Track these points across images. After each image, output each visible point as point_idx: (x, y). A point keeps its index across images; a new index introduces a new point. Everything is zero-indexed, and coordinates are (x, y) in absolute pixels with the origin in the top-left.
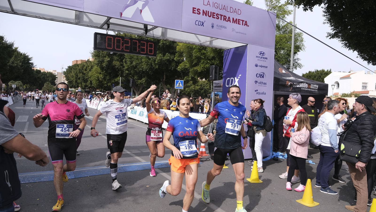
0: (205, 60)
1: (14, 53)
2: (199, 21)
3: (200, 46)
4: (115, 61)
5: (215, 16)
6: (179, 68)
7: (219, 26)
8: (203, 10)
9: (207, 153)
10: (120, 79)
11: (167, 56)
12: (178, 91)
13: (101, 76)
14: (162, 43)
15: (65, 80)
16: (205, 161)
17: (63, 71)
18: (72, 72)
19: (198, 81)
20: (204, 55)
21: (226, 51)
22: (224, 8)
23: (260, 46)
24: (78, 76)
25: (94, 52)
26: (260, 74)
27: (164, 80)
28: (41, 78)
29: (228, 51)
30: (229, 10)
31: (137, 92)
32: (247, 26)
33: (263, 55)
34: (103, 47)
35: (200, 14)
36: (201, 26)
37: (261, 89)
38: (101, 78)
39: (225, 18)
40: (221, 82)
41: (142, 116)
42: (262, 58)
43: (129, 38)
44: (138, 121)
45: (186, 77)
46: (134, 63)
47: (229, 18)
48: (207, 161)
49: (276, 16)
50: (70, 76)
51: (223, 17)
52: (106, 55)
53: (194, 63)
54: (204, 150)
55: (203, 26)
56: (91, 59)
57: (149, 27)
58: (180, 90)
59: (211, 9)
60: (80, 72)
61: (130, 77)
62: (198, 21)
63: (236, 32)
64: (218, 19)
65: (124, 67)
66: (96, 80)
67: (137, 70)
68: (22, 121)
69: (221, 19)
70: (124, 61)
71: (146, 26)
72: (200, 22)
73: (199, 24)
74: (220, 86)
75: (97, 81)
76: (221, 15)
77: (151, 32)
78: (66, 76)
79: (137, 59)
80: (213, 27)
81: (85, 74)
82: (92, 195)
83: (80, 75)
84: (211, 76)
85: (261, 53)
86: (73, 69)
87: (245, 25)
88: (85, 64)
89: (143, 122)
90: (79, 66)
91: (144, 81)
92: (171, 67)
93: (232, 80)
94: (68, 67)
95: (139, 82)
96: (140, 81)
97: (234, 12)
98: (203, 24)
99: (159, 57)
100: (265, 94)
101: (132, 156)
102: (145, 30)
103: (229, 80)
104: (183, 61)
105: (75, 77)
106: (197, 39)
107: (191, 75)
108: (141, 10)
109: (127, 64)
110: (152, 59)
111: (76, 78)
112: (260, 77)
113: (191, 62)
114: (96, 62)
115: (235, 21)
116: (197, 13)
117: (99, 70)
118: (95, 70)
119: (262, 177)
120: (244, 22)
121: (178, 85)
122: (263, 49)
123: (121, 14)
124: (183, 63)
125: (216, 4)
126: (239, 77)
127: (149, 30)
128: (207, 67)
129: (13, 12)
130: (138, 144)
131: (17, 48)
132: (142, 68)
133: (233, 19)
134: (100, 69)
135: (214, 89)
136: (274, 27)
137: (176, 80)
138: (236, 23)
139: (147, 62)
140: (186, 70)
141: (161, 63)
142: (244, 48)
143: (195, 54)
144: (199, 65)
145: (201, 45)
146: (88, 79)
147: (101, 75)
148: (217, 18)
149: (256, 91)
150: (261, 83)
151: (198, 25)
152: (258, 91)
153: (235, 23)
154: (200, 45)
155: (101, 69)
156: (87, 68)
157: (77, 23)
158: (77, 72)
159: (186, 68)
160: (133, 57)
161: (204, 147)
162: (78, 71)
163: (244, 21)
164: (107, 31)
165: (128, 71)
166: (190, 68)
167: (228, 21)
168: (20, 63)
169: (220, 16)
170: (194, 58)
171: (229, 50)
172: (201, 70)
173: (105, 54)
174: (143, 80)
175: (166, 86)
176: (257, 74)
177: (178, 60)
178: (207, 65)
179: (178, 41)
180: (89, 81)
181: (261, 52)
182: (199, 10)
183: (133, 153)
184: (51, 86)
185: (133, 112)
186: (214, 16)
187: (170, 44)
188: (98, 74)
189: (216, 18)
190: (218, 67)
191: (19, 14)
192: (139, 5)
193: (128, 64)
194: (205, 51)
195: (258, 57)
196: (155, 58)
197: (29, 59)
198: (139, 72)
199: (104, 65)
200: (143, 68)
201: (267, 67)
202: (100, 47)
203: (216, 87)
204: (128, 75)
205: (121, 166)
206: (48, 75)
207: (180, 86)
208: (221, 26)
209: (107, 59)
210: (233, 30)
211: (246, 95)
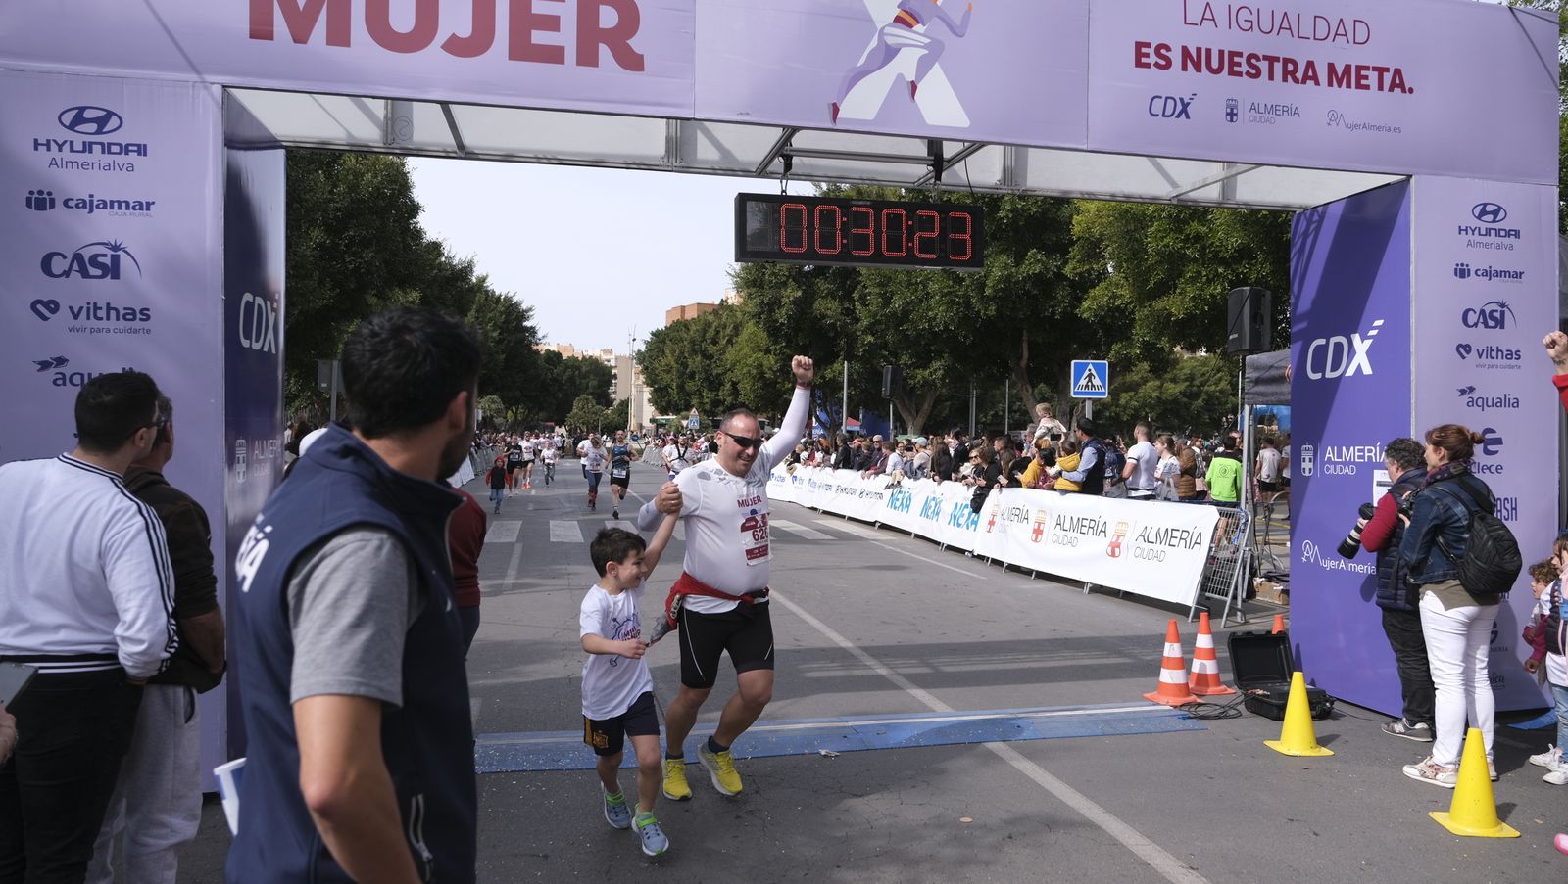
0: (1203, 265)
1: (475, 296)
2: (1167, 98)
3: (1176, 206)
4: (823, 297)
5: (1239, 64)
6: (1087, 308)
7: (1262, 110)
8: (1185, 50)
9: (1224, 683)
10: (844, 369)
11: (1034, 262)
12: (1084, 408)
13: (770, 361)
14: (1011, 211)
15: (644, 383)
16: (1218, 717)
17: (636, 350)
18: (667, 352)
19: (1176, 362)
20: (1196, 242)
21: (1303, 217)
22: (1285, 24)
23: (1479, 179)
24: (687, 366)
25: (743, 269)
26: (1482, 312)
27: (1024, 363)
28: (563, 381)
29: (1312, 215)
30: (1306, 31)
31: (910, 418)
32: (1404, 91)
33: (1495, 217)
34: (769, 247)
35: (1168, 64)
36: (1178, 116)
37: (1493, 380)
38: (770, 369)
39: (1290, 67)
40: (1282, 359)
41: (935, 519)
42: (1493, 232)
43: (869, 203)
44: (918, 536)
45: (1120, 345)
46: (897, 303)
47: (1310, 64)
48: (1226, 717)
49: (1557, 28)
50: (660, 368)
51: (1278, 67)
52: (788, 277)
53: (1152, 283)
54: (1211, 667)
55: (1188, 117)
56: (734, 298)
57: (949, 150)
58: (1094, 401)
59: (1218, 39)
60: (694, 352)
61: (884, 357)
62: (1161, 97)
63: (1347, 126)
64: (1258, 75)
65: (857, 320)
66: (753, 378)
67: (907, 329)
68: (501, 541)
69: (1271, 77)
70: (856, 295)
71: (934, 145)
72: (1171, 103)
73: (1166, 114)
74: (1280, 379)
75: (758, 381)
76: (1272, 60)
77: (959, 167)
78: (646, 368)
79: (909, 284)
80: (1232, 115)
81: (711, 357)
82: (737, 837)
83: (695, 362)
84: (1236, 336)
85: (1483, 213)
86: (671, 340)
87: (1391, 89)
88: (711, 318)
89: (938, 544)
90: (688, 329)
91: (940, 373)
92: (1053, 307)
93: (1338, 346)
94: (652, 334)
95: (920, 376)
96: (922, 374)
97: (1336, 34)
98: (1184, 111)
99: (998, 267)
100: (1517, 404)
101: (894, 687)
102: (932, 162)
103: (1321, 351)
104: (1103, 275)
105: (678, 371)
106: (1160, 176)
107: (1140, 333)
108: (913, 82)
109: (868, 306)
110: (968, 282)
111: (681, 375)
112: (1486, 326)
113: (1139, 278)
114: (751, 308)
115: (1339, 76)
116: (1157, 65)
117: (763, 338)
118: (749, 338)
119: (1517, 808)
120: (1385, 74)
121: (1083, 382)
122: (1493, 192)
123: (836, 109)
124: (1103, 284)
125: (1244, 14)
126: (1373, 332)
127: (949, 161)
128: (1212, 295)
129: (464, 152)
130: (920, 632)
131: (483, 280)
132: (930, 321)
133: (1331, 67)
134: (765, 335)
135: (1254, 394)
136: (1551, 82)
137: (1073, 362)
138: (1349, 86)
139: (949, 293)
140: (1117, 314)
141: (1008, 292)
142: (1395, 194)
143: (1154, 241)
144: (1178, 291)
145: (1179, 200)
146: (723, 374)
147: (772, 358)
148: (1253, 72)
149: (1463, 392)
150: (1489, 352)
151: (1164, 115)
152: (1476, 391)
153: (1340, 86)
154: (1175, 202)
155: (770, 335)
156: (718, 332)
157: (675, 165)
158: (682, 353)
159: (1119, 307)
160: (890, 277)
161: (1212, 654)
162: (687, 349)
163: (1387, 70)
164: (784, 181)
165: (873, 335)
166: (1135, 307)
167: (1304, 82)
168: (494, 330)
169: (1267, 62)
170: (1151, 259)
171: (1317, 214)
172: (1187, 309)
173: (784, 275)
174: (937, 369)
175: (1033, 387)
176: (1469, 310)
177: (1080, 274)
178: (1215, 289)
179: (1079, 196)
180: (728, 385)
181: (1485, 205)
182: (1163, 51)
183: (899, 674)
184: (594, 409)
185: (897, 500)
186: (1236, 69)
187: (1045, 212)
188: (761, 354)
189: (1248, 74)
190: (1268, 293)
191: (481, 156)
192: (905, 64)
193: (873, 309)
194: (1204, 226)
195: (1466, 230)
196: (983, 274)
197: (522, 316)
198: (919, 335)
199: (781, 316)
200: (935, 319)
201: (1521, 273)
202: (760, 248)
203: (1258, 381)
204: (873, 350)
205: (850, 724)
206: (584, 369)
207: (1093, 385)
208: (1274, 109)
209: (792, 293)
210: (1334, 118)
211: (1413, 414)
